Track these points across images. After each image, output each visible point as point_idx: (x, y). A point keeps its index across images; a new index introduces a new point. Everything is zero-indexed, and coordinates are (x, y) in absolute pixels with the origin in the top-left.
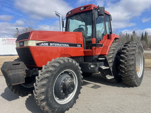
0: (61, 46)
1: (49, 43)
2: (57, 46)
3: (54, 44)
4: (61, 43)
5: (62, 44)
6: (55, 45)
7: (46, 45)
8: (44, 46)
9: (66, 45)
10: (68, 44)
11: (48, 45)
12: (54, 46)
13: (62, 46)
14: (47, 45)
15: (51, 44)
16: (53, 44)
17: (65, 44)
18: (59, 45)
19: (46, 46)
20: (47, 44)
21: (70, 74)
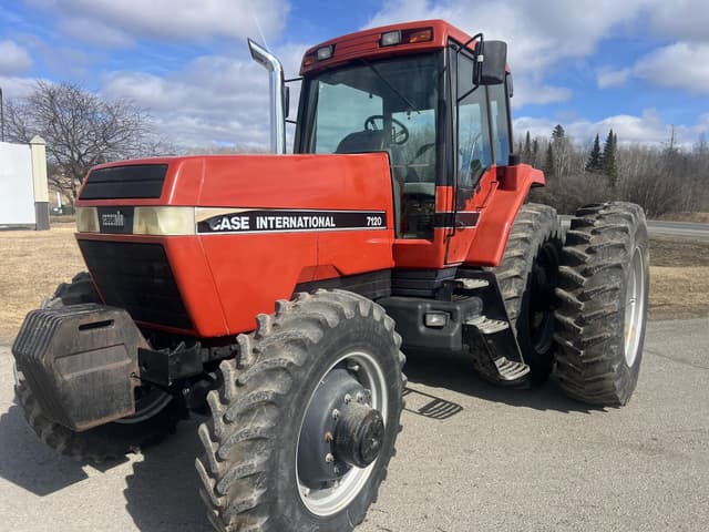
0: (300, 228)
1: (252, 216)
2: (286, 228)
3: (272, 219)
4: (303, 214)
5: (306, 218)
6: (277, 226)
7: (238, 228)
8: (233, 230)
9: (321, 221)
10: (329, 215)
11: (248, 227)
12: (274, 228)
13: (308, 228)
14: (243, 227)
15: (261, 222)
16: (269, 221)
17: (318, 215)
18: (292, 221)
19: (240, 230)
20: (244, 222)
21: (356, 367)
